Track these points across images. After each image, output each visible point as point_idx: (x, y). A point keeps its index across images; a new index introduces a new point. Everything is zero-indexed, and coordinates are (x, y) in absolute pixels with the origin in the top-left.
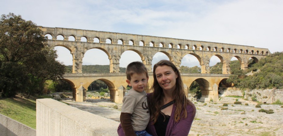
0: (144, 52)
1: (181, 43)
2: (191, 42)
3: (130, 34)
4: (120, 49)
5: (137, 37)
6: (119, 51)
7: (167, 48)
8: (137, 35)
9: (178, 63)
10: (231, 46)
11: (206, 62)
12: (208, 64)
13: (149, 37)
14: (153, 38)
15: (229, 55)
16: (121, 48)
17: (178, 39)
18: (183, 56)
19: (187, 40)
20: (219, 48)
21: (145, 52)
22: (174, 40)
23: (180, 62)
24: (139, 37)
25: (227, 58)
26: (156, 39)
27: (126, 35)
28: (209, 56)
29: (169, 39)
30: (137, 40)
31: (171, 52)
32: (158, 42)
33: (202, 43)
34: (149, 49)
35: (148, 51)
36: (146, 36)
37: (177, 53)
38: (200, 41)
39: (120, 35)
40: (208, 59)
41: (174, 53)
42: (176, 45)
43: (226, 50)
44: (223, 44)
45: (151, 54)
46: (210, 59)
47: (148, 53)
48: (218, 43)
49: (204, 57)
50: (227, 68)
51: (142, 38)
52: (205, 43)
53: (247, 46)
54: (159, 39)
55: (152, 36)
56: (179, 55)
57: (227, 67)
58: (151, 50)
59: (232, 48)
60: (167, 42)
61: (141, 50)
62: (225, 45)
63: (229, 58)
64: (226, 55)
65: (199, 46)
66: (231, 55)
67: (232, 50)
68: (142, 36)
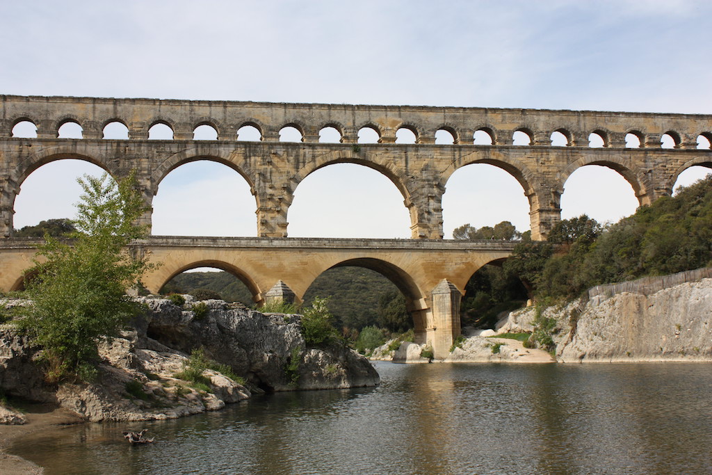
0: (118, 163)
1: (299, 119)
2: (349, 112)
3: (61, 98)
4: (16, 154)
5: (91, 105)
6: (9, 163)
7: (227, 143)
8: (95, 100)
9: (276, 199)
10: (574, 120)
11: (425, 190)
12: (432, 202)
13: (145, 106)
14: (164, 107)
15: (558, 159)
16: (21, 151)
17: (285, 105)
18: (302, 172)
19: (330, 107)
20: (502, 132)
21: (122, 161)
22: (264, 110)
23: (286, 197)
24: (99, 106)
25: (543, 173)
26: (178, 109)
27: (45, 104)
28: (441, 166)
29: (238, 108)
30: (91, 118)
31: (246, 158)
32: (185, 119)
33: (406, 113)
34: (139, 150)
35: (138, 157)
36: (134, 101)
37: (275, 160)
38: (385, 107)
39: (18, 103)
40: (436, 179)
41: (259, 159)
42: (271, 129)
43: (542, 138)
44: (523, 111)
45: (150, 171)
46: (445, 180)
47: (134, 166)
48: (495, 110)
49: (417, 173)
50: (544, 215)
51: (115, 109)
52: (423, 115)
53: (668, 115)
54: (192, 110)
55: (160, 101)
56: (287, 167)
57: (541, 211)
58: (150, 155)
59: (580, 129)
60: (228, 118)
61: (106, 154)
62: (536, 118)
63: (555, 173)
64: (537, 161)
65: (389, 128)
66: (568, 159)
67: (579, 135)
68: (115, 104)
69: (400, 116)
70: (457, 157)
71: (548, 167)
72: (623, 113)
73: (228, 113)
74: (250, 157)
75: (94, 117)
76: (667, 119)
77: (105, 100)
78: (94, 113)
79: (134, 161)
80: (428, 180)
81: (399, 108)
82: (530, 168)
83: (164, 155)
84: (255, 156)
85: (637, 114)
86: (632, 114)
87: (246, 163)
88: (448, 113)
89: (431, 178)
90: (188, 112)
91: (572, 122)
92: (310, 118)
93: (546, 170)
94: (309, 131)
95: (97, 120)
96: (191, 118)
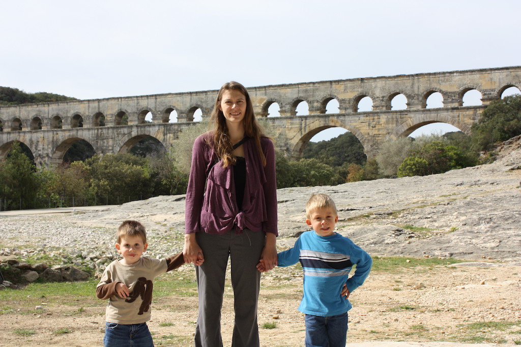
4: (51, 139)
6: (48, 145)
8: (89, 101)
14: (124, 102)
15: (387, 122)
21: (99, 141)
22: (179, 98)
31: (164, 135)
33: (269, 91)
35: (107, 138)
36: (108, 99)
41: (172, 135)
44: (362, 80)
45: (113, 147)
47: (105, 144)
51: (99, 105)
52: (283, 91)
53: (507, 68)
54: (138, 103)
58: (113, 136)
59: (413, 91)
60: (158, 106)
61: (92, 137)
62: (373, 84)
63: (384, 135)
64: (369, 125)
65: (258, 105)
66: (397, 121)
67: (413, 97)
68: (99, 102)
69: (266, 94)
70: (303, 125)
71: (379, 130)
72: (457, 72)
73: (158, 103)
74: (167, 134)
75: (89, 112)
76: (505, 73)
77: (94, 100)
78: (89, 110)
79: (105, 141)
80: (281, 147)
81: (265, 87)
82: (362, 131)
83: (120, 136)
84: (169, 133)
85: (472, 71)
86: (467, 71)
87: (164, 139)
89: (283, 144)
90: (136, 104)
92: (206, 102)
93: (376, 132)
95: (90, 114)
96: (137, 108)
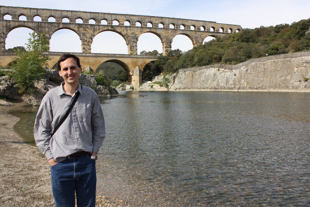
0: (38, 29)
1: (95, 17)
2: (110, 15)
3: (19, 7)
5: (29, 10)
7: (72, 24)
8: (30, 9)
9: (88, 41)
10: (176, 21)
11: (132, 40)
12: (134, 43)
13: (47, 11)
14: (53, 12)
15: (171, 32)
16: (7, 24)
17: (91, 13)
18: (95, 33)
19: (104, 14)
20: (155, 23)
21: (40, 28)
22: (84, 14)
23: (91, 41)
24: (32, 11)
25: (167, 36)
26: (57, 12)
27: (14, 9)
28: (137, 33)
29: (76, 13)
30: (29, 14)
31: (78, 28)
32: (60, 16)
33: (127, 16)
34: (45, 25)
35: (45, 27)
36: (43, 9)
37: (87, 29)
38: (121, 14)
39: (5, 9)
40: (135, 37)
41: (82, 29)
42: (86, 20)
43: (167, 26)
46: (138, 37)
47: (44, 30)
48: (153, 17)
49: (130, 35)
50: (167, 48)
51: (37, 12)
52: (132, 17)
53: (203, 21)
54: (62, 13)
55: (52, 10)
56: (91, 32)
57: (166, 47)
58: (49, 27)
59: (178, 23)
60: (73, 16)
61: (35, 26)
62: (165, 20)
63: (170, 36)
64: (165, 32)
65: (122, 21)
66: (174, 32)
67: (178, 26)
68: (37, 10)
69: (125, 17)
70: (142, 30)
71: (168, 34)
72: (190, 20)
73: (73, 14)
74: (80, 28)
75: (30, 14)
76: (202, 22)
77: (34, 9)
78: (30, 13)
79: (43, 28)
80: (133, 37)
81: (125, 15)
82: (163, 34)
83: (53, 27)
84: (81, 28)
85: (194, 20)
86: (193, 20)
87: (78, 30)
88: (139, 17)
89: (134, 36)
90: (60, 14)
91: (176, 22)
92: (98, 17)
93: (168, 35)
94: (98, 21)
95: (31, 15)
96: (61, 16)
